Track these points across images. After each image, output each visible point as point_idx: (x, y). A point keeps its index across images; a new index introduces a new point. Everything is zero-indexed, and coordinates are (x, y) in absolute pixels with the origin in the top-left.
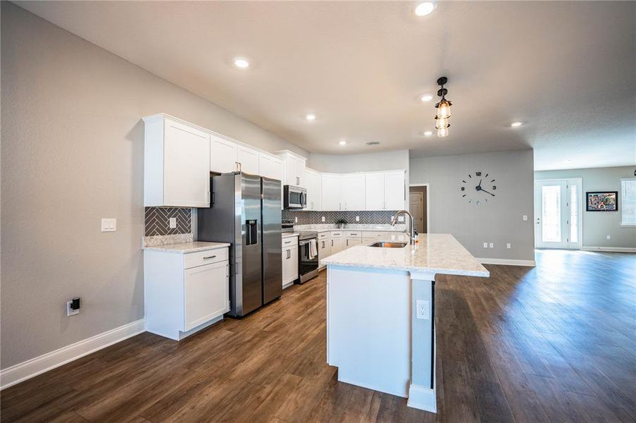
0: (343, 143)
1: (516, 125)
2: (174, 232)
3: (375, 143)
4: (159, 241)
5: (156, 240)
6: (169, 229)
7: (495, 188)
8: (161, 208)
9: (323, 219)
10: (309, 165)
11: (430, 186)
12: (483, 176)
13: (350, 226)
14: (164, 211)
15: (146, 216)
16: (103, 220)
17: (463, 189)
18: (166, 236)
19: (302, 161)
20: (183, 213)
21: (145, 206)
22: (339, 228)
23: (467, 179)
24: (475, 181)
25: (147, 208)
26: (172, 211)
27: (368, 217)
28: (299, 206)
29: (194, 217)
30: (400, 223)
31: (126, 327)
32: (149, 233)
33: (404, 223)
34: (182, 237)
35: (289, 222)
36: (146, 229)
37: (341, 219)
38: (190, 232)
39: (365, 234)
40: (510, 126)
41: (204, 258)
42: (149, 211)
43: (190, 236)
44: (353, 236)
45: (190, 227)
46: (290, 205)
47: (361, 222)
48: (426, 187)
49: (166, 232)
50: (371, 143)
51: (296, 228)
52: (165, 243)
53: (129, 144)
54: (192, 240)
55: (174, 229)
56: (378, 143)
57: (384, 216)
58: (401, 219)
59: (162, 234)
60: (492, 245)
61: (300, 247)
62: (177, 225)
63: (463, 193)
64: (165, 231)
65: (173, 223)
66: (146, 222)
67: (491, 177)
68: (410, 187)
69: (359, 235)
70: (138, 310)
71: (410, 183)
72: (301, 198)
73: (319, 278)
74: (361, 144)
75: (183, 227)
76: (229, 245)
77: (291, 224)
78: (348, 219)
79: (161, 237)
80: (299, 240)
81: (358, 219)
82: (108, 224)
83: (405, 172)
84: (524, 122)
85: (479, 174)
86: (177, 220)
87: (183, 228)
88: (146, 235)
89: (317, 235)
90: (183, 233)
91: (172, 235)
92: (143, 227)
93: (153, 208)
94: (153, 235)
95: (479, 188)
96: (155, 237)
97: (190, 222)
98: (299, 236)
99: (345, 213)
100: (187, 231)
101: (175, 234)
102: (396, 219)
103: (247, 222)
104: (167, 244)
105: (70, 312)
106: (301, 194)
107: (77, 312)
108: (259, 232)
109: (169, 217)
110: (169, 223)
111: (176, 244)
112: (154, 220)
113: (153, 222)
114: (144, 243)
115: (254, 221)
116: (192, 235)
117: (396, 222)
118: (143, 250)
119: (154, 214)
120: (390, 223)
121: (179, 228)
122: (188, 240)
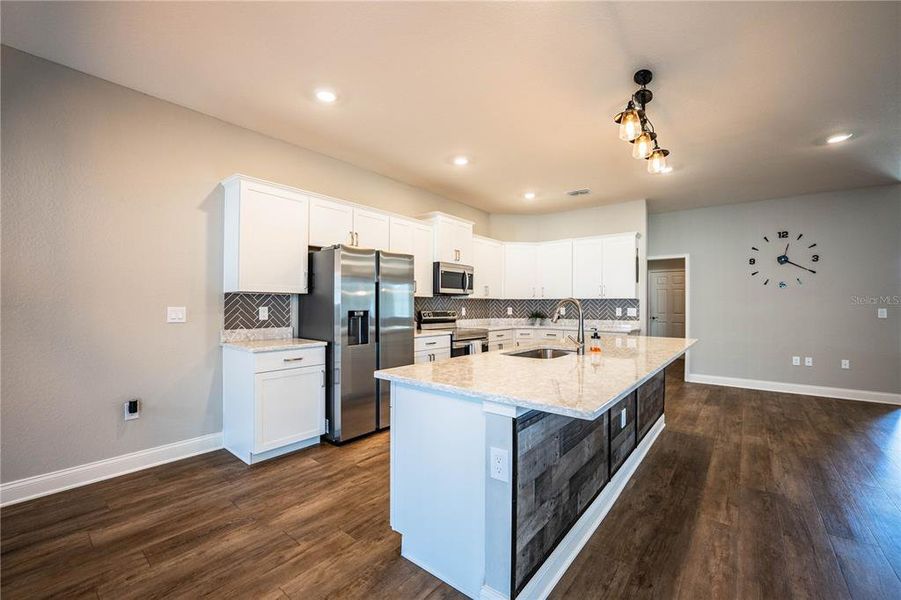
0: (530, 197)
2: (264, 324)
3: (583, 193)
4: (243, 337)
5: (240, 334)
6: (258, 320)
7: (816, 258)
8: (247, 295)
9: (510, 311)
11: (691, 257)
12: (791, 239)
14: (251, 299)
15: (226, 304)
16: (169, 308)
17: (752, 262)
18: (253, 330)
19: (466, 226)
20: (277, 301)
21: (225, 291)
22: (533, 325)
23: (761, 244)
24: (778, 247)
25: (227, 295)
26: (264, 298)
28: (460, 291)
29: (294, 305)
30: (631, 318)
31: (197, 440)
32: (230, 325)
33: (636, 318)
34: (275, 332)
35: (448, 315)
36: (226, 320)
37: (538, 311)
38: (288, 326)
41: (286, 361)
42: (231, 299)
43: (288, 331)
44: (550, 337)
45: (288, 319)
46: (443, 290)
47: (568, 317)
48: (684, 259)
49: (254, 325)
50: (577, 193)
51: (459, 323)
52: (252, 338)
53: (201, 215)
54: (290, 336)
55: (264, 321)
56: (586, 192)
58: (631, 312)
59: (248, 327)
60: (809, 361)
61: (453, 351)
62: (269, 316)
63: (753, 268)
64: (251, 322)
65: (264, 313)
66: (226, 312)
67: (807, 240)
68: (649, 262)
69: (560, 335)
70: (215, 420)
71: (648, 254)
72: (462, 280)
74: (557, 195)
75: (278, 318)
77: (451, 317)
78: (548, 312)
79: (245, 330)
80: (452, 341)
82: (176, 313)
83: (638, 236)
85: (784, 235)
86: (269, 310)
87: (278, 320)
88: (226, 328)
89: (486, 334)
90: (279, 326)
91: (262, 329)
92: (221, 317)
93: (236, 294)
94: (235, 328)
95: (783, 260)
96: (238, 330)
97: (288, 312)
98: (452, 336)
99: (543, 302)
100: (284, 324)
101: (267, 327)
102: (624, 312)
103: (351, 314)
104: (254, 340)
105: (128, 416)
106: (464, 274)
107: (136, 416)
108: (372, 328)
109: (258, 306)
110: (258, 313)
111: (267, 340)
112: (238, 309)
113: (235, 312)
114: (223, 339)
115: (362, 313)
116: (290, 329)
117: (624, 317)
118: (222, 347)
119: (237, 301)
120: (613, 317)
121: (273, 320)
122: (285, 336)
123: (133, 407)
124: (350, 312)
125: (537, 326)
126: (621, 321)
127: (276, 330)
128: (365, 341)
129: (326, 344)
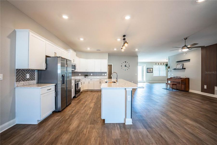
0: (89, 49)
1: (137, 50)
2: (28, 80)
3: (99, 50)
5: (21, 83)
6: (26, 78)
7: (129, 66)
8: (23, 70)
9: (80, 75)
10: (77, 55)
13: (89, 77)
15: (17, 73)
17: (122, 66)
18: (25, 82)
19: (75, 53)
20: (31, 71)
21: (16, 68)
22: (85, 77)
23: (123, 63)
25: (17, 69)
26: (28, 71)
27: (95, 74)
32: (18, 80)
33: (106, 76)
34: (32, 82)
37: (86, 75)
38: (35, 80)
39: (95, 80)
40: (135, 50)
41: (47, 90)
42: (18, 71)
45: (35, 78)
47: (93, 76)
49: (25, 80)
52: (25, 84)
53: (9, 40)
54: (36, 83)
56: (100, 50)
57: (100, 74)
58: (105, 74)
59: (23, 81)
61: (75, 84)
65: (28, 76)
66: (17, 76)
67: (128, 63)
69: (93, 80)
70: (13, 115)
71: (108, 64)
72: (74, 67)
73: (81, 95)
74: (94, 50)
75: (32, 78)
76: (55, 84)
78: (88, 75)
81: (92, 74)
83: (107, 60)
84: (138, 49)
85: (125, 62)
86: (30, 75)
89: (80, 80)
90: (32, 80)
92: (15, 78)
93: (20, 70)
95: (125, 66)
98: (75, 81)
99: (87, 72)
102: (104, 74)
104: (26, 85)
109: (26, 73)
110: (26, 76)
111: (29, 85)
112: (20, 75)
114: (16, 85)
117: (104, 76)
118: (15, 88)
119: (20, 72)
120: (102, 76)
121: (30, 78)
122: (34, 83)
124: (62, 75)
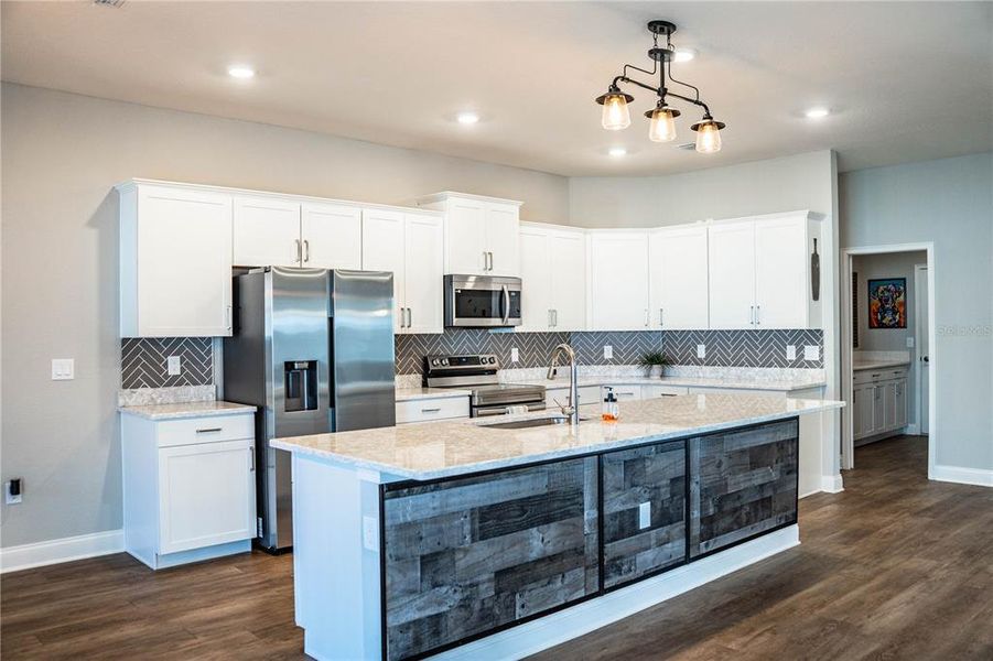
0: (618, 154)
2: (175, 382)
4: (147, 398)
5: (143, 395)
6: (166, 376)
8: (152, 340)
13: (682, 373)
14: (157, 345)
15: (124, 353)
16: (54, 361)
18: (160, 389)
20: (192, 348)
21: (122, 336)
25: (124, 341)
26: (173, 344)
28: (497, 321)
29: (217, 354)
30: (810, 364)
31: (92, 537)
32: (129, 383)
33: (819, 364)
34: (192, 391)
35: (481, 361)
36: (124, 376)
38: (210, 383)
41: (198, 431)
42: (129, 345)
43: (210, 391)
45: (209, 373)
47: (709, 361)
48: (925, 252)
49: (161, 382)
52: (159, 401)
53: (93, 235)
54: (212, 398)
55: (176, 377)
58: (811, 352)
59: (153, 386)
62: (182, 370)
64: (159, 379)
65: (174, 366)
66: (124, 365)
68: (841, 259)
72: (502, 301)
75: (195, 372)
77: (488, 366)
79: (150, 390)
80: (472, 407)
82: (62, 368)
86: (182, 360)
87: (194, 374)
88: (125, 387)
90: (195, 384)
91: (173, 388)
92: (118, 372)
93: (137, 340)
94: (137, 386)
96: (140, 390)
97: (209, 363)
98: (471, 397)
100: (203, 381)
101: (179, 384)
102: (800, 350)
103: (289, 366)
104: (161, 404)
105: (10, 500)
106: (502, 292)
107: (18, 499)
108: (323, 386)
109: (166, 354)
110: (166, 365)
111: (179, 404)
112: (139, 360)
113: (135, 364)
114: (121, 402)
115: (306, 365)
116: (212, 388)
117: (800, 363)
118: (119, 413)
119: (139, 349)
120: (783, 363)
121: (187, 375)
122: (204, 399)
123: (15, 487)
124: (287, 364)
125: (655, 378)
126: (795, 370)
127: (192, 389)
128: (313, 406)
129: (255, 409)
